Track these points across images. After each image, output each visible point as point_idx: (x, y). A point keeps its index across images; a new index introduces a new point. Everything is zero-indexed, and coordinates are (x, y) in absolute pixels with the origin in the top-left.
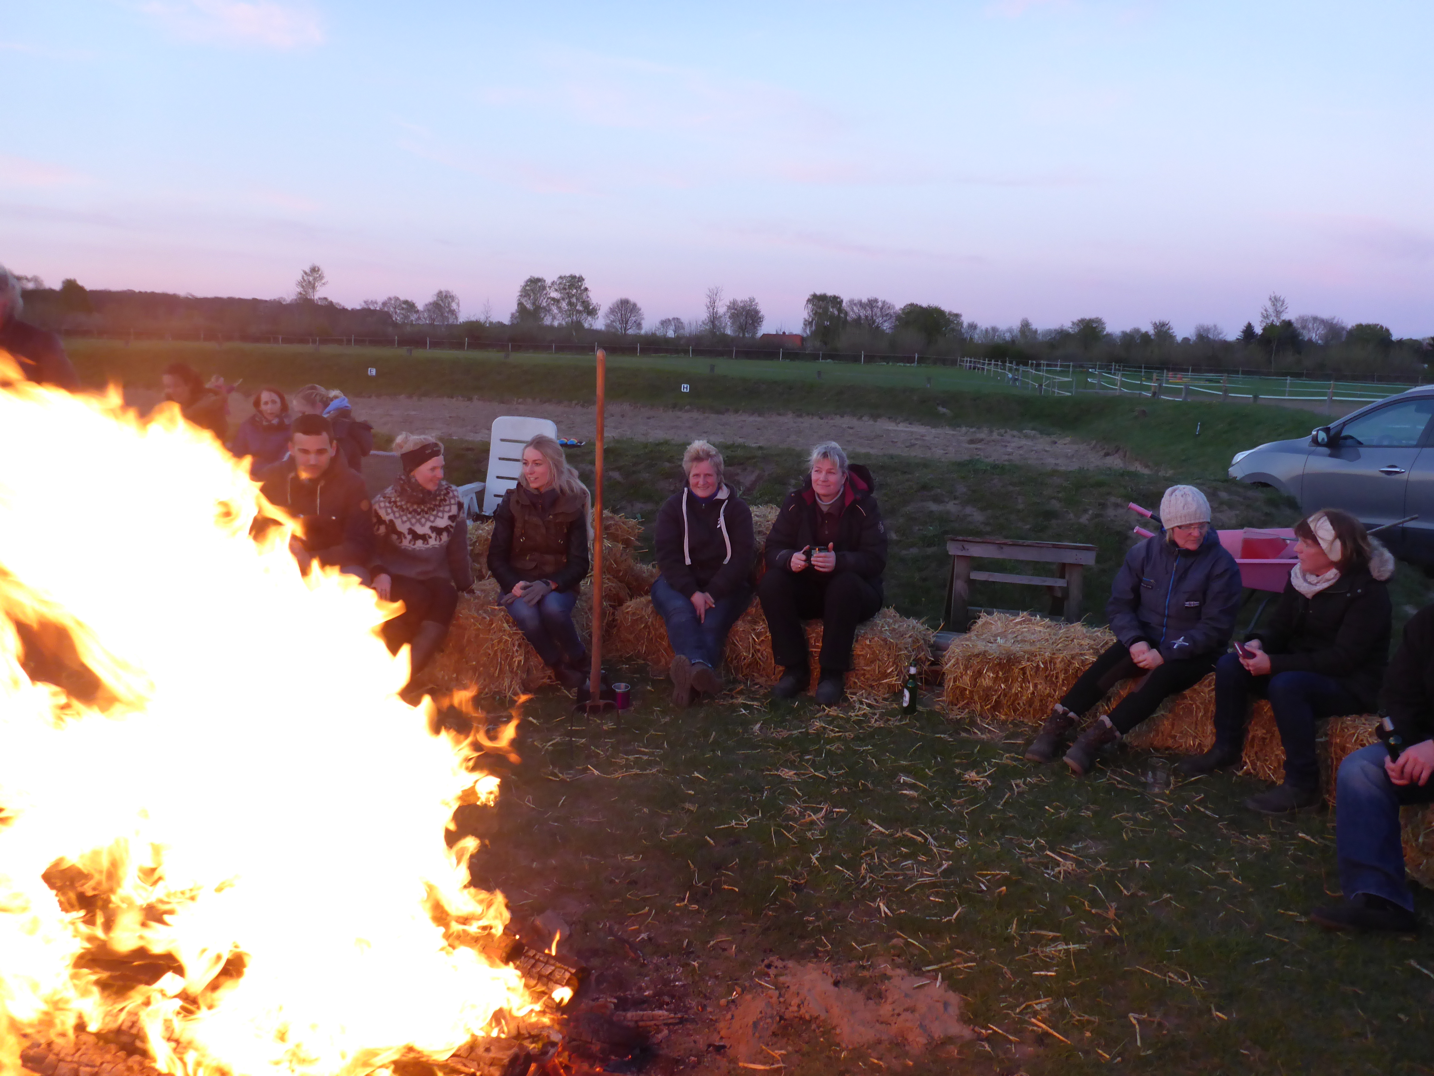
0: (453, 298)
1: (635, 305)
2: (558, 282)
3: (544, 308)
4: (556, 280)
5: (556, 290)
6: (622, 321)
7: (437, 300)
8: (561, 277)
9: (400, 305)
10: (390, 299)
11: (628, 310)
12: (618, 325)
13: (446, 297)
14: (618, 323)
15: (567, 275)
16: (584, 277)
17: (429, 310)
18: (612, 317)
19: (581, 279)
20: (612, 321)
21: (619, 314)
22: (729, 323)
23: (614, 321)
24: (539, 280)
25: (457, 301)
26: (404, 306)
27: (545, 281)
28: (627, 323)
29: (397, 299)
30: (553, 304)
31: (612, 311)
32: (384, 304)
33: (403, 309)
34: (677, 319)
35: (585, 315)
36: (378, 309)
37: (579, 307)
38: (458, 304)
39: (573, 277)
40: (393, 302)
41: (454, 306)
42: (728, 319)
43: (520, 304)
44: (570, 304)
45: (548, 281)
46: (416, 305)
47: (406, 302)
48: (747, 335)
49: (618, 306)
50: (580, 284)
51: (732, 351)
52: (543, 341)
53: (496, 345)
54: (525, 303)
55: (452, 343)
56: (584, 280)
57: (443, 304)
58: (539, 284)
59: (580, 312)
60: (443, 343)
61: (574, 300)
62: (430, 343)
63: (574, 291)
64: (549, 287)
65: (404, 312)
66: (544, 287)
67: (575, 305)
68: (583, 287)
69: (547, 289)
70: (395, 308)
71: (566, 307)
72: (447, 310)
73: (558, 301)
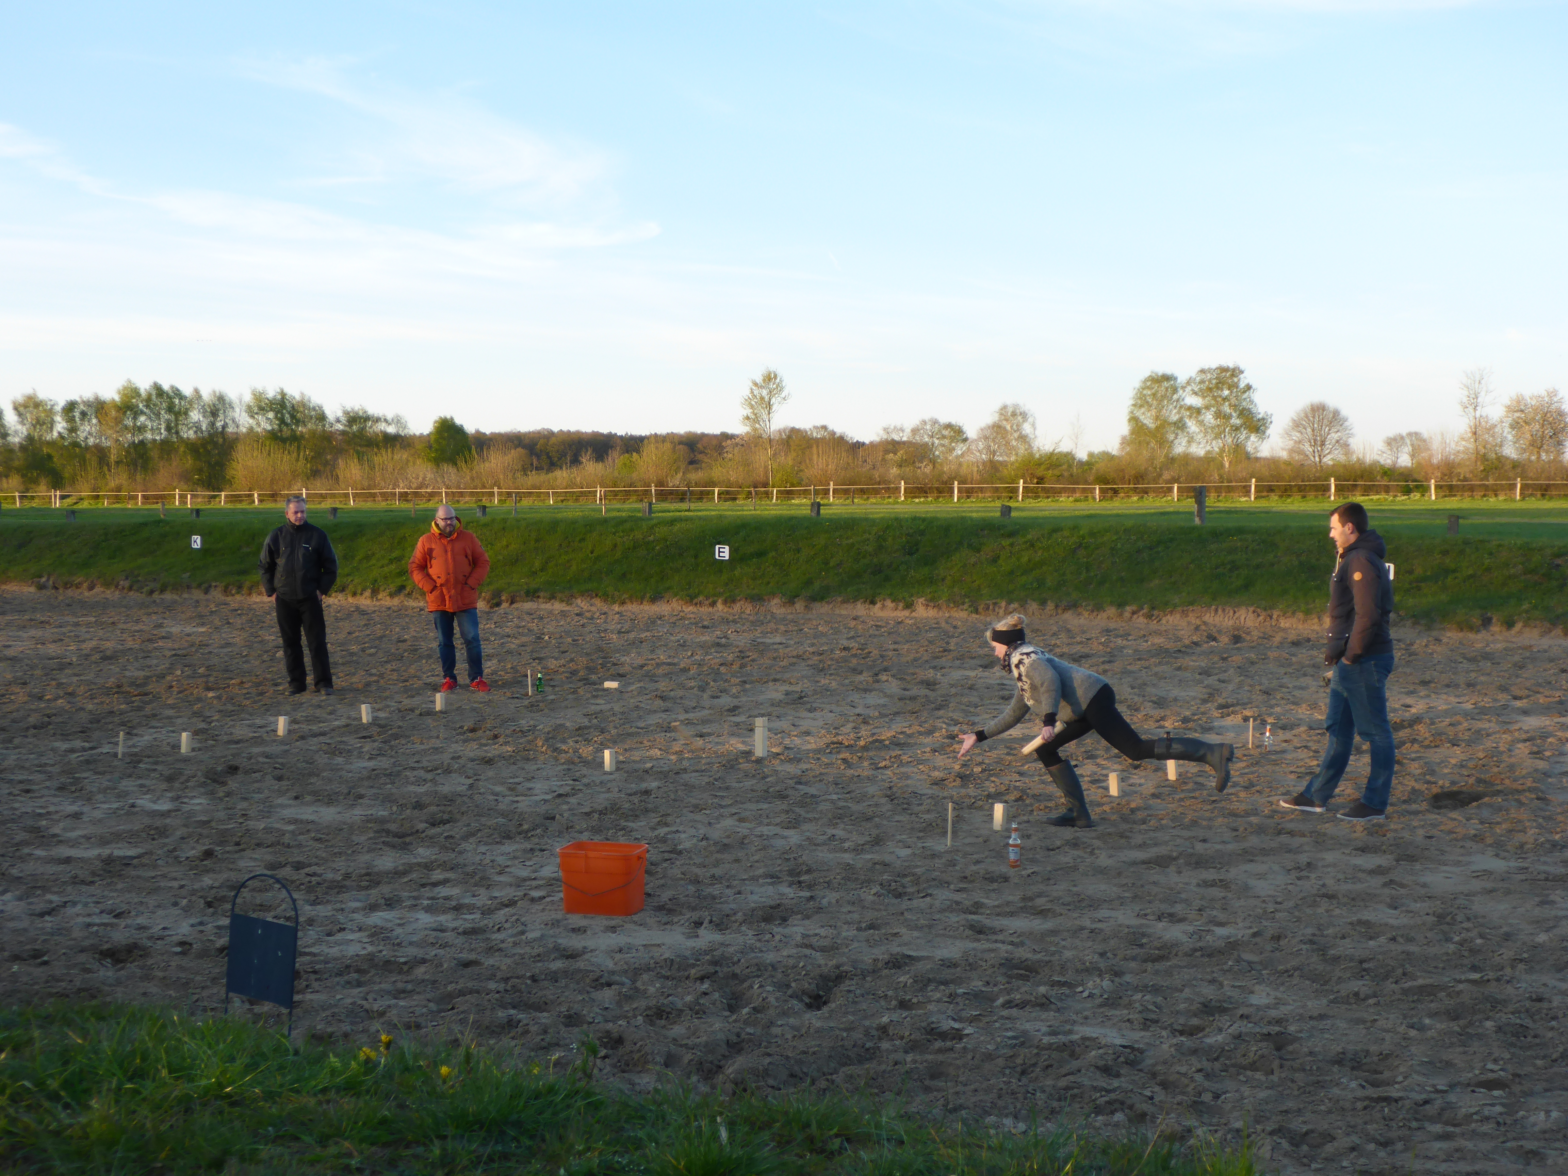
0: (1024, 416)
1: (1336, 413)
2: (1198, 379)
3: (1175, 424)
4: (1194, 376)
5: (1195, 393)
6: (1315, 440)
7: (1000, 420)
8: (1202, 371)
9: (940, 432)
10: (924, 422)
11: (1325, 421)
12: (1308, 448)
13: (1014, 414)
14: (1307, 445)
15: (1214, 366)
16: (1242, 367)
17: (986, 438)
18: (1296, 436)
19: (1235, 372)
20: (1296, 442)
21: (1309, 430)
22: (1510, 437)
23: (1300, 442)
24: (1167, 378)
25: (1030, 420)
26: (946, 433)
27: (1176, 379)
28: (1323, 444)
29: (935, 422)
30: (1190, 417)
31: (1297, 425)
32: (915, 431)
33: (944, 437)
34: (1416, 433)
35: (1247, 433)
36: (905, 439)
37: (1237, 420)
38: (1033, 425)
39: (1224, 370)
40: (928, 427)
41: (1027, 428)
42: (1507, 430)
43: (1135, 420)
44: (1219, 415)
45: (1182, 379)
46: (965, 429)
47: (949, 426)
48: (1544, 456)
49: (1307, 416)
50: (1236, 380)
51: (1515, 485)
52: (1155, 480)
53: (1074, 491)
54: (1142, 418)
55: (997, 489)
56: (1242, 372)
57: (1008, 427)
58: (1166, 384)
59: (1237, 429)
60: (981, 490)
61: (1226, 409)
62: (959, 491)
63: (1226, 392)
64: (1183, 388)
65: (946, 442)
66: (1175, 390)
67: (1227, 417)
68: (1242, 385)
69: (1181, 392)
70: (932, 437)
71: (1212, 421)
72: (1016, 435)
73: (1198, 411)
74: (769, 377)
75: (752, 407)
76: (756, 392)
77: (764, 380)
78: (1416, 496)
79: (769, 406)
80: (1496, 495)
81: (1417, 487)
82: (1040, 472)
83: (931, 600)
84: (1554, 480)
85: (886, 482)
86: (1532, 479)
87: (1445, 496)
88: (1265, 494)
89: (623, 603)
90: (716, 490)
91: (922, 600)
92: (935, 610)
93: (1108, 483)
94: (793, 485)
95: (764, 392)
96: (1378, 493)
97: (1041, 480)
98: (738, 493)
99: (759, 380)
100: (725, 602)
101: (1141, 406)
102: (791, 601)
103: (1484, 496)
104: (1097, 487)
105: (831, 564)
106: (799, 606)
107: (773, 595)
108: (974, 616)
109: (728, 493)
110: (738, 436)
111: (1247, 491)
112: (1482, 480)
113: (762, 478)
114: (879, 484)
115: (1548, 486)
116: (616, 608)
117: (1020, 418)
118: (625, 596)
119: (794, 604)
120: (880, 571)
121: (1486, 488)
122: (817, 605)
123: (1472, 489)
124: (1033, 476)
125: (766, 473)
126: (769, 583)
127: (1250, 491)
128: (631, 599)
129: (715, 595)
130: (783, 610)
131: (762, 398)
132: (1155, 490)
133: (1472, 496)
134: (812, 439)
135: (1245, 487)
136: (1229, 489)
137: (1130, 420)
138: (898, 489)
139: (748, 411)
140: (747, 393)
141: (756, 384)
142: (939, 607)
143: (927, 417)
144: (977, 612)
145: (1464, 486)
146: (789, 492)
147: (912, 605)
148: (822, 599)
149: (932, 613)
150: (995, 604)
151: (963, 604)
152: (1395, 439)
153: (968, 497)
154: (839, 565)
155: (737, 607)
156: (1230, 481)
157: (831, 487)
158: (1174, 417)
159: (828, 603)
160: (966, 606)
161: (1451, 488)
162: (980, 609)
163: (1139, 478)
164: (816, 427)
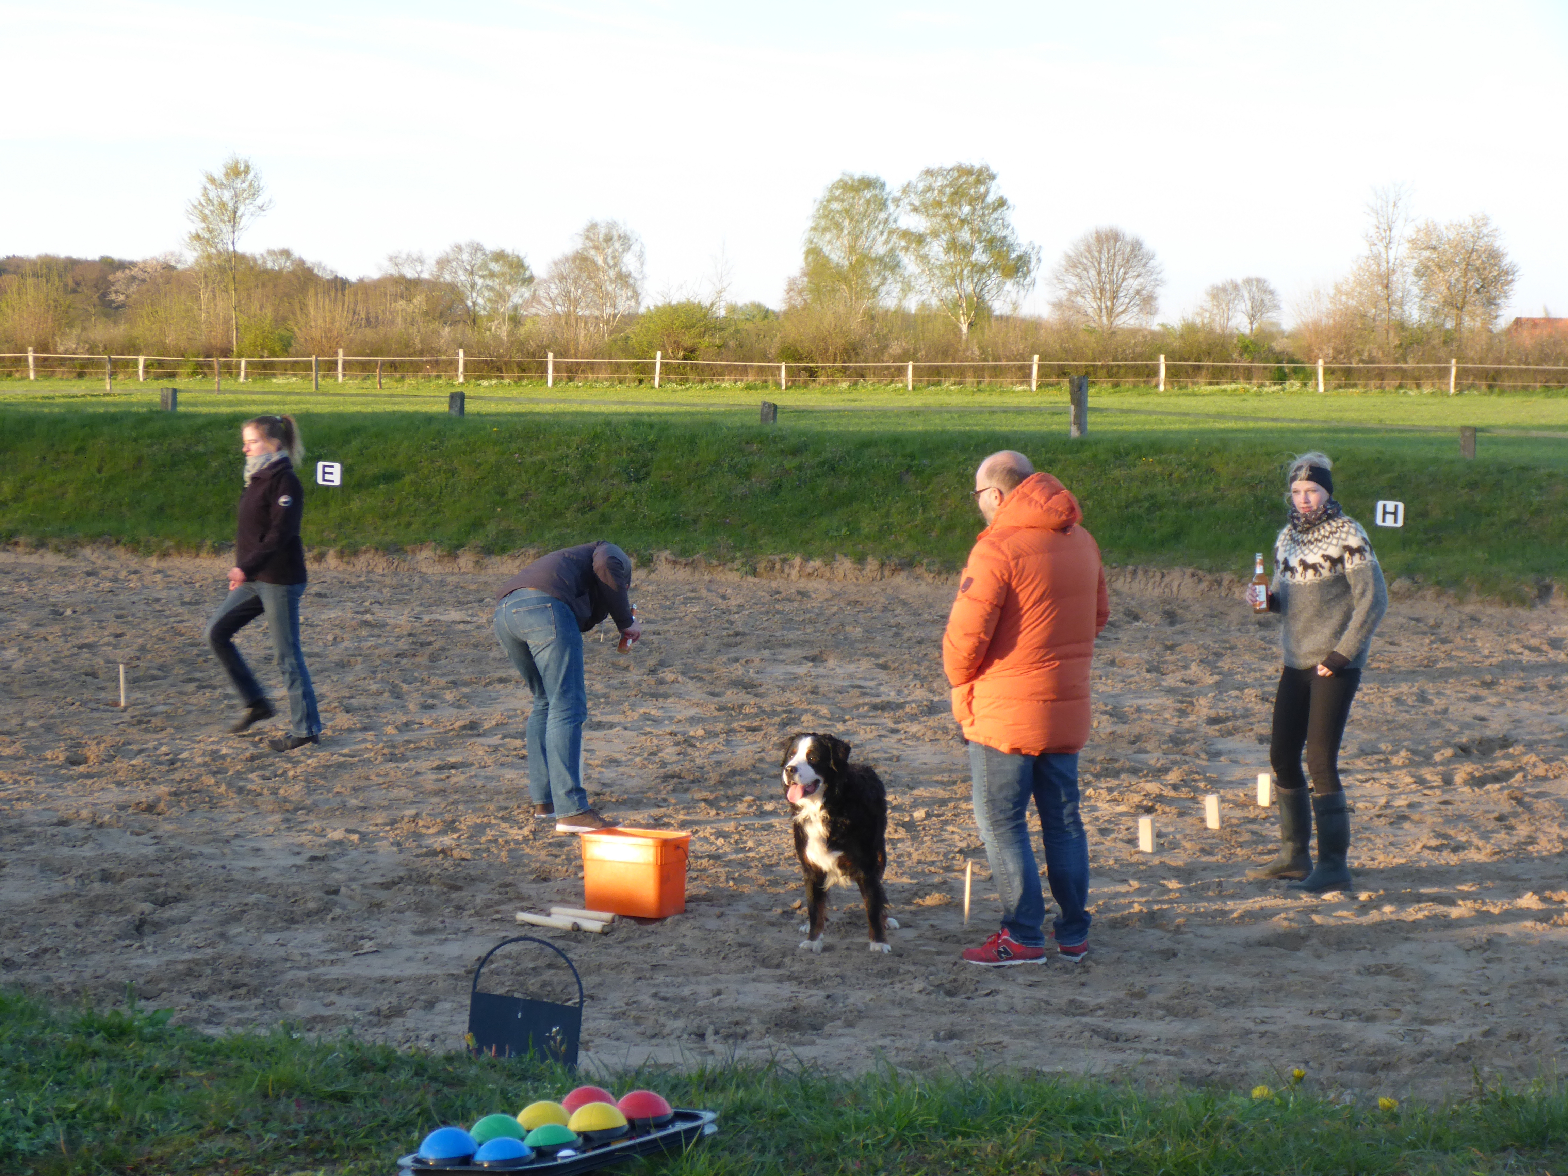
0: (626, 241)
1: (1136, 246)
2: (921, 186)
3: (880, 260)
4: (914, 178)
5: (916, 209)
6: (1102, 290)
7: (585, 249)
8: (929, 173)
9: (485, 266)
10: (459, 249)
11: (1119, 259)
12: (1089, 304)
13: (608, 239)
14: (1089, 297)
15: (948, 165)
16: (993, 169)
17: (562, 278)
18: (1072, 282)
19: (983, 176)
20: (1071, 292)
21: (1093, 273)
22: (1415, 290)
23: (1078, 292)
24: (868, 183)
25: (636, 248)
26: (495, 267)
27: (883, 186)
28: (1115, 297)
29: (477, 249)
30: (907, 249)
31: (1074, 264)
32: (443, 263)
33: (492, 275)
34: (1258, 280)
35: (995, 277)
36: (425, 275)
37: (980, 256)
38: (641, 256)
39: (964, 171)
40: (465, 257)
41: (629, 262)
42: (1412, 278)
43: (814, 253)
44: (953, 246)
45: (893, 187)
46: (527, 262)
47: (500, 256)
48: (1467, 322)
49: (1089, 251)
50: (982, 189)
51: (1447, 371)
52: (878, 354)
53: (744, 371)
54: (826, 250)
55: (618, 367)
56: (993, 177)
57: (600, 261)
58: (868, 194)
59: (982, 269)
60: (592, 367)
61: (965, 235)
62: (556, 369)
63: (966, 209)
64: (897, 201)
65: (495, 283)
66: (882, 205)
67: (967, 249)
68: (991, 198)
69: (891, 207)
70: (472, 273)
71: (942, 256)
72: (612, 273)
73: (920, 239)
74: (237, 171)
75: (205, 218)
76: (212, 194)
77: (227, 175)
78: (1293, 385)
79: (234, 219)
80: (1418, 386)
81: (1295, 371)
82: (688, 341)
83: (683, 552)
84: (1506, 362)
85: (432, 351)
86: (1473, 361)
87: (1339, 387)
88: (1053, 380)
89: (165, 555)
90: (141, 359)
91: (667, 553)
92: (688, 570)
93: (800, 359)
94: (273, 354)
95: (227, 195)
96: (1234, 380)
97: (690, 353)
98: (179, 364)
99: (219, 174)
100: (341, 554)
101: (826, 229)
102: (452, 554)
103: (1401, 386)
104: (783, 365)
105: (511, 495)
106: (466, 561)
107: (421, 543)
108: (750, 579)
109: (160, 364)
110: (133, 264)
111: (1024, 374)
112: (1397, 362)
113: (218, 341)
114: (421, 353)
115: (1498, 372)
116: (153, 563)
117: (617, 245)
118: (169, 543)
119: (456, 557)
120: (592, 508)
121: (1404, 374)
122: (495, 559)
123: (1381, 375)
124: (677, 345)
125: (228, 331)
126: (409, 525)
127: (1029, 375)
128: (179, 549)
129: (322, 543)
130: (438, 568)
131: (223, 205)
132: (876, 372)
133: (1381, 387)
134: (266, 272)
135: (1021, 368)
136: (997, 372)
137: (808, 253)
138: (453, 364)
139: (197, 226)
140: (196, 195)
141: (212, 180)
142: (693, 565)
143: (463, 241)
144: (754, 572)
145: (1369, 370)
146: (266, 366)
147: (650, 561)
148: (503, 550)
149: (682, 574)
150: (784, 561)
151: (733, 559)
152: (1224, 290)
153: (571, 379)
154: (524, 496)
155: (361, 563)
156: (997, 358)
157: (341, 358)
158: (880, 249)
159: (513, 557)
160: (737, 564)
161: (1348, 372)
162: (761, 567)
163: (852, 350)
164: (271, 253)
